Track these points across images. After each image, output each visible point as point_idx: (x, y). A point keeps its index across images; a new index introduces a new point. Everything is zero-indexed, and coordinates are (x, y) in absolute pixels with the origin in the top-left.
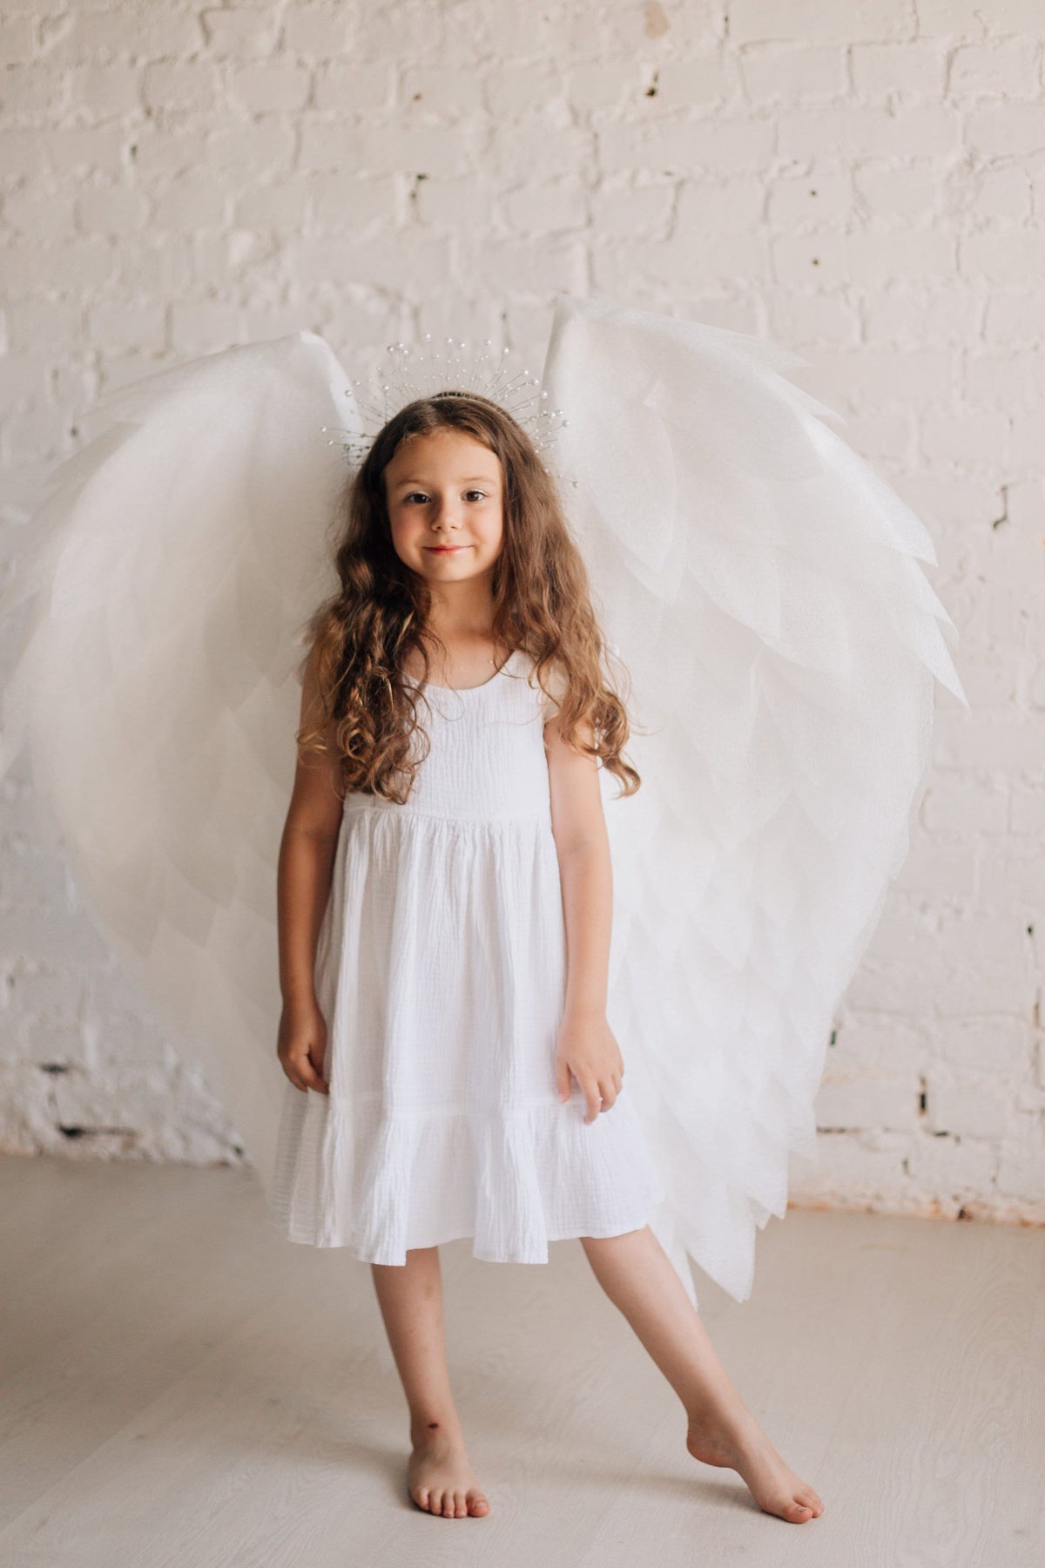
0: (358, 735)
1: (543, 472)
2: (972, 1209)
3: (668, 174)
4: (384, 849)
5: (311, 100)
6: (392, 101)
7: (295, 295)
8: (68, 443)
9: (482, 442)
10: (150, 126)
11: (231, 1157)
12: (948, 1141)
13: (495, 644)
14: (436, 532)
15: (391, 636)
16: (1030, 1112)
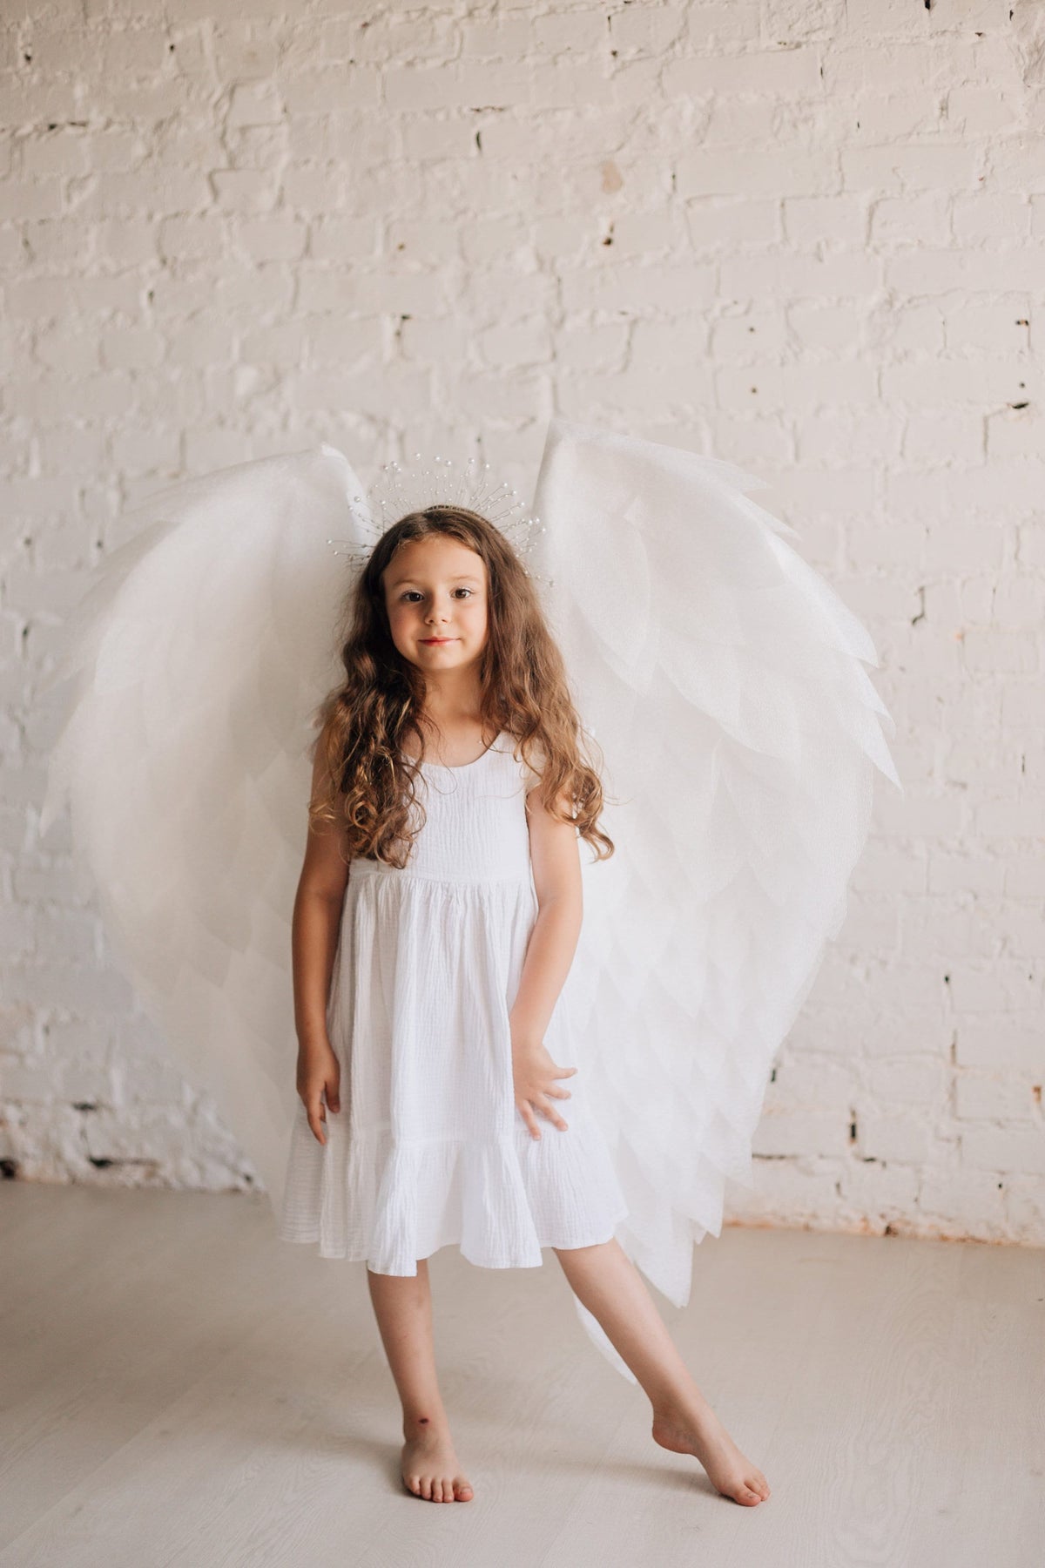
0: (362, 807)
1: (524, 574)
2: (897, 1226)
3: (624, 313)
4: (387, 908)
5: (307, 250)
6: (379, 251)
7: (294, 422)
8: (94, 553)
9: (468, 546)
10: (166, 274)
11: (242, 1184)
12: (876, 1166)
13: (482, 724)
14: (429, 626)
15: (392, 719)
16: (948, 1140)
